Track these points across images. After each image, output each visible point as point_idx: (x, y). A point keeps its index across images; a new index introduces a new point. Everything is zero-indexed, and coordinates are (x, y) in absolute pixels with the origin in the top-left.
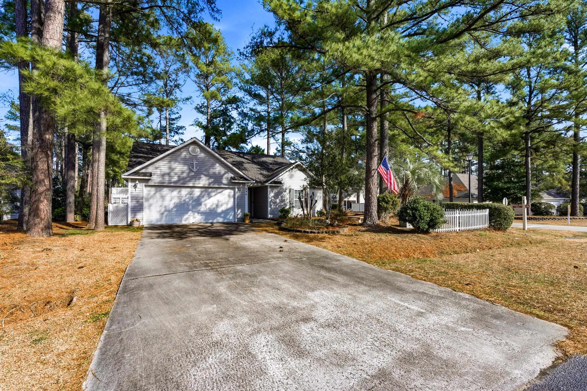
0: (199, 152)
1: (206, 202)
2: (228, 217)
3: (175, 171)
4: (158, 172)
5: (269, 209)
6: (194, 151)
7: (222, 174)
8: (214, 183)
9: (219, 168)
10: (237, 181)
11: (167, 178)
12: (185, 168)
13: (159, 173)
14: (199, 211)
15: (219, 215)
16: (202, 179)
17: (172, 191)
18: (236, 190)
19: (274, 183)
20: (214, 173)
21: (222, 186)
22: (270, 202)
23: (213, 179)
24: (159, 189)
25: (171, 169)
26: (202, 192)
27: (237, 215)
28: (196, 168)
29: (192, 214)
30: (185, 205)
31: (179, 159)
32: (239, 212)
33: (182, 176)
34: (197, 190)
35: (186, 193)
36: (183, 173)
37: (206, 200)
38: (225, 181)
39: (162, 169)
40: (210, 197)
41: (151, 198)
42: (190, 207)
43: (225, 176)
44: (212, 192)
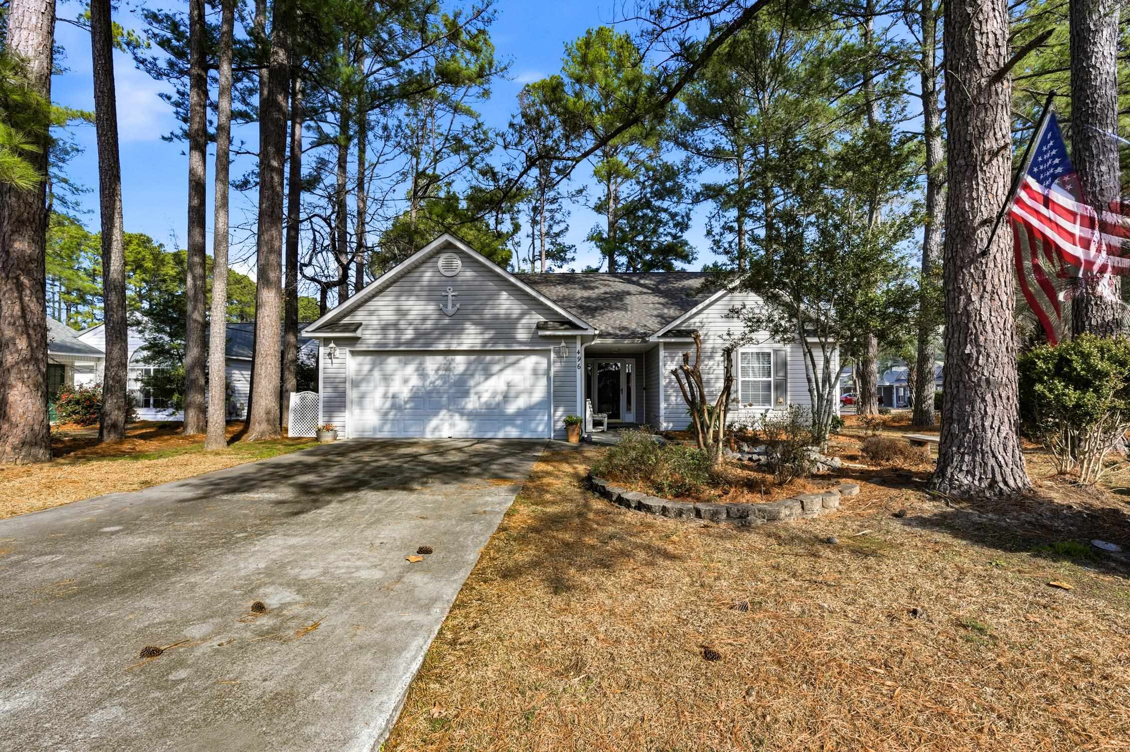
0: (460, 268)
1: (481, 388)
2: (533, 425)
3: (410, 317)
4: (374, 321)
5: (663, 405)
6: (449, 266)
7: (514, 316)
8: (494, 340)
9: (508, 302)
10: (548, 333)
11: (392, 335)
12: (431, 308)
13: (376, 322)
14: (463, 409)
15: (510, 420)
16: (467, 331)
17: (406, 364)
18: (553, 355)
19: (675, 336)
20: (496, 317)
21: (516, 347)
22: (666, 387)
23: (493, 332)
24: (378, 359)
25: (401, 313)
26: (469, 363)
27: (555, 422)
28: (454, 306)
29: (447, 417)
30: (434, 395)
31: (417, 288)
32: (559, 413)
33: (424, 327)
34: (460, 359)
35: (435, 367)
36: (425, 319)
37: (478, 384)
38: (522, 335)
39: (381, 313)
40: (488, 375)
41: (362, 380)
42: (444, 400)
43: (524, 321)
44: (492, 363)
